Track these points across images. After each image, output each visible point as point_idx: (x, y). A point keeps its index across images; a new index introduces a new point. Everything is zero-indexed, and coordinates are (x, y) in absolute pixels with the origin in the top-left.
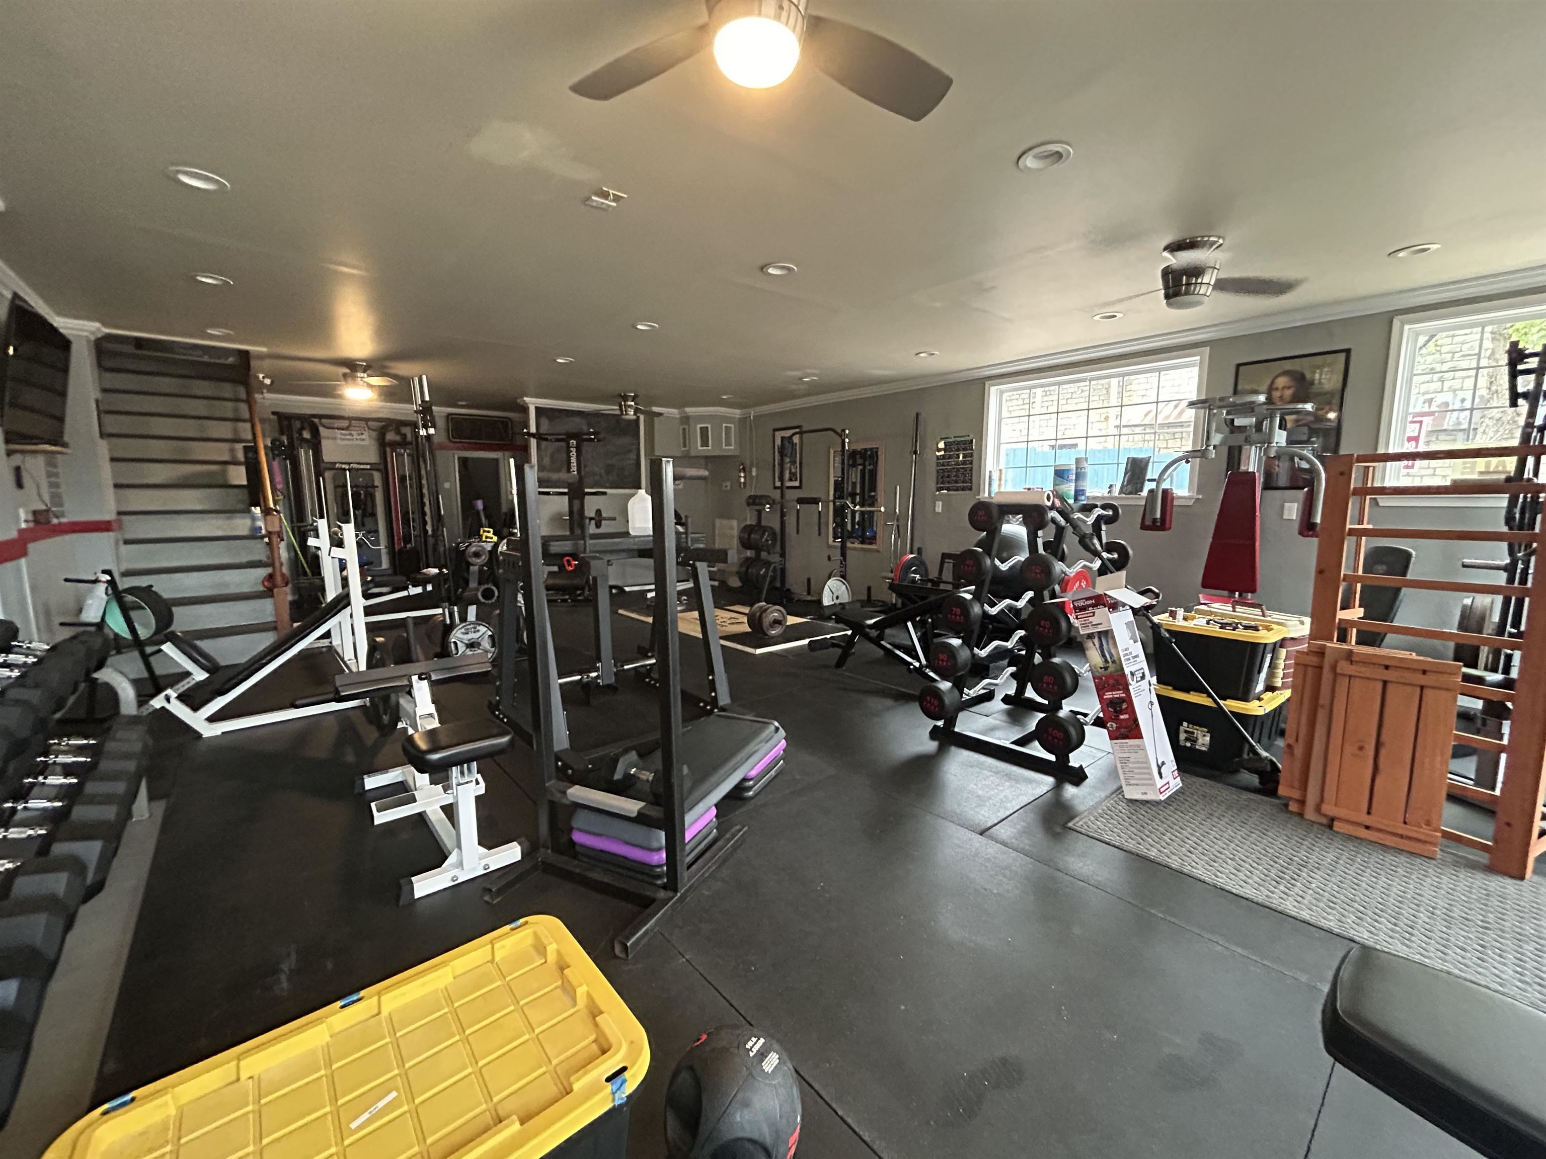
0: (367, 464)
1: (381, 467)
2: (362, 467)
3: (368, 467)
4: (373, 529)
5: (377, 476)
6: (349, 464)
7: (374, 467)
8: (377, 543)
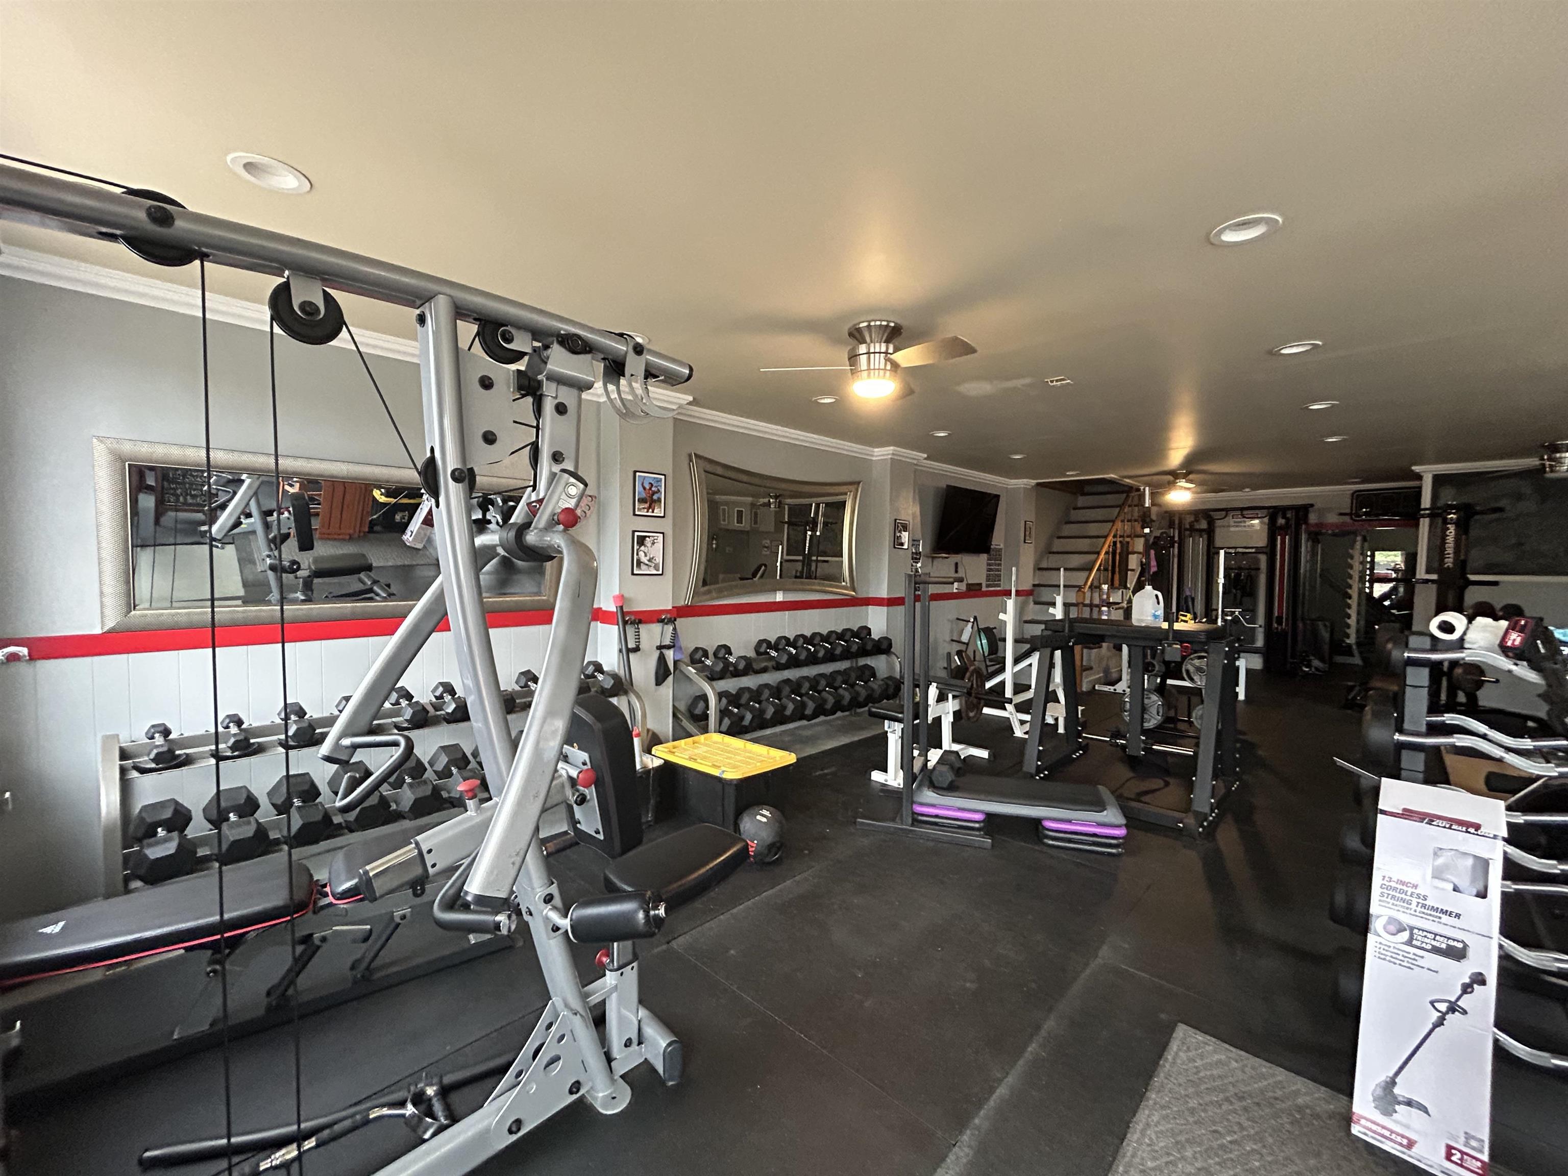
0: (1252, 548)
1: (1268, 550)
2: (1247, 551)
3: (1253, 550)
4: (1251, 607)
5: (1263, 559)
6: (1236, 548)
7: (1259, 550)
8: (1252, 621)
